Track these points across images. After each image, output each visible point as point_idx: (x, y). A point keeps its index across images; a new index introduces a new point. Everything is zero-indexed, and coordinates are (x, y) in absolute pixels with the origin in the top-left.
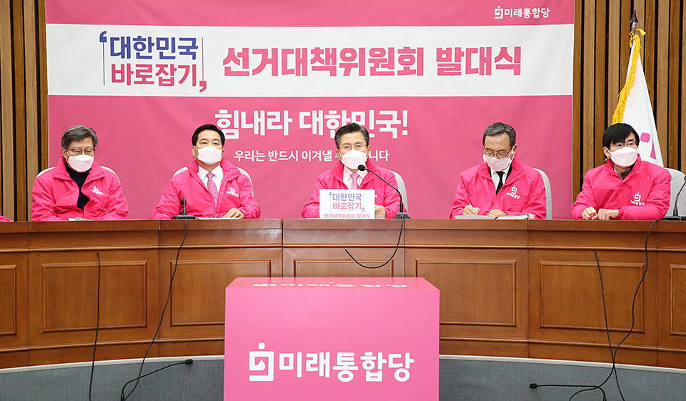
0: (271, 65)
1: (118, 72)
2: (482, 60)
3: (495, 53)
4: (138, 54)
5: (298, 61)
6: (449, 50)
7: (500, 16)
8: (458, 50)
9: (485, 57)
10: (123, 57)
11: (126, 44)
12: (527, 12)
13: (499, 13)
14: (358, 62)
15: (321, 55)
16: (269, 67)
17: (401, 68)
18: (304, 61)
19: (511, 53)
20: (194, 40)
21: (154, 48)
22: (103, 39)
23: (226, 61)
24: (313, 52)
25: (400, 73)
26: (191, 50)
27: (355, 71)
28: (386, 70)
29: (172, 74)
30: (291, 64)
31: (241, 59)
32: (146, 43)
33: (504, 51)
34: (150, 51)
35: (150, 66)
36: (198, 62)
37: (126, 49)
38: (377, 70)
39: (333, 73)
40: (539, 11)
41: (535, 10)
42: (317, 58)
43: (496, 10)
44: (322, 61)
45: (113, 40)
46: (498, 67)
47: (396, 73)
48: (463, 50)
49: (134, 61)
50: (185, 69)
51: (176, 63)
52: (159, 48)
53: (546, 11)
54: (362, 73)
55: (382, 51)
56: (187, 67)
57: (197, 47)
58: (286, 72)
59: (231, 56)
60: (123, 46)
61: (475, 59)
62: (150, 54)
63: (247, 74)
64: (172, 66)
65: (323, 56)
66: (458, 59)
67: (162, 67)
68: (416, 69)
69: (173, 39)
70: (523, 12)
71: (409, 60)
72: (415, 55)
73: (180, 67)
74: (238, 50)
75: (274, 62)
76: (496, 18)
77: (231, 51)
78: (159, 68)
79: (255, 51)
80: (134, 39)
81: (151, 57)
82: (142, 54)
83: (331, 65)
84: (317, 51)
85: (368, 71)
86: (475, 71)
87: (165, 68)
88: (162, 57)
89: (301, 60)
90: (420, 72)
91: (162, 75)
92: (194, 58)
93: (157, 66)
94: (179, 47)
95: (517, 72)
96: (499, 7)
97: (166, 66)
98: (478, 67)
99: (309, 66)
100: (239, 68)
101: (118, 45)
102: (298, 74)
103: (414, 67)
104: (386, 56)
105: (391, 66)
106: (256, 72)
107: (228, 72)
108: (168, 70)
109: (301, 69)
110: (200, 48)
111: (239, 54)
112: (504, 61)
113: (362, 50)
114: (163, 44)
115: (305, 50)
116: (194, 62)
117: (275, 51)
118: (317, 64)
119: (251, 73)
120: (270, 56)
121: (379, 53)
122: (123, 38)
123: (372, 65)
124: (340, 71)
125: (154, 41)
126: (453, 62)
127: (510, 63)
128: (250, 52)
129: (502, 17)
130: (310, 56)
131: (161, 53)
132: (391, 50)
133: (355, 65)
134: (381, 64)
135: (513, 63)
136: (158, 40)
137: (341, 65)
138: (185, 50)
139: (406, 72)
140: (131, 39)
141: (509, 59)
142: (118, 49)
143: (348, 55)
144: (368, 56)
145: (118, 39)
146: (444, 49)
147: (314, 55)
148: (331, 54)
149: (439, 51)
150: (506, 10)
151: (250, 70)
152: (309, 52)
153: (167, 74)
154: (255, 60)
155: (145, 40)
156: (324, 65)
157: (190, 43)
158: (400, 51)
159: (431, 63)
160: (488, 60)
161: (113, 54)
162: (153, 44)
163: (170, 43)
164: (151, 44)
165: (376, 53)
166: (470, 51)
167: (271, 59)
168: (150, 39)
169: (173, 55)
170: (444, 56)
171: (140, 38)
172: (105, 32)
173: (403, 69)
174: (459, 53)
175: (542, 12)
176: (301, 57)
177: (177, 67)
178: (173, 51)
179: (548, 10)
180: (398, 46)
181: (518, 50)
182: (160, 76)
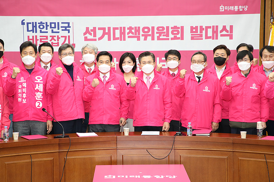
0: (107, 35)
1: (31, 39)
2: (213, 32)
3: (220, 28)
4: (41, 31)
5: (121, 33)
6: (197, 27)
7: (222, 10)
8: (201, 27)
9: (215, 30)
10: (33, 32)
11: (34, 26)
12: (236, 8)
13: (222, 8)
14: (151, 34)
15: (132, 30)
16: (106, 36)
17: (173, 36)
18: (124, 33)
19: (228, 28)
20: (69, 23)
21: (49, 27)
22: (23, 23)
23: (85, 34)
24: (128, 29)
25: (172, 39)
26: (67, 29)
27: (149, 38)
28: (165, 37)
29: (58, 40)
30: (118, 35)
31: (92, 33)
32: (45, 25)
33: (224, 27)
34: (47, 29)
35: (47, 37)
36: (71, 34)
37: (34, 28)
38: (161, 37)
39: (139, 39)
40: (242, 7)
41: (240, 7)
42: (130, 32)
43: (220, 7)
44: (133, 33)
45: (28, 24)
46: (222, 35)
47: (170, 39)
48: (204, 27)
49: (39, 34)
50: (64, 38)
51: (60, 35)
52: (51, 27)
53: (246, 7)
54: (153, 39)
55: (163, 28)
56: (65, 37)
57: (70, 27)
58: (115, 39)
59: (87, 31)
60: (33, 27)
61: (210, 31)
62: (46, 31)
63: (95, 40)
64: (58, 36)
65: (133, 31)
66: (201, 32)
67: (53, 37)
68: (180, 37)
69: (58, 23)
70: (234, 8)
71: (176, 32)
72: (180, 30)
73: (62, 37)
74: (91, 28)
75: (109, 34)
76: (220, 11)
77: (87, 28)
78: (51, 38)
79: (99, 29)
80: (39, 23)
81: (47, 32)
82: (43, 30)
83: (137, 35)
84: (130, 28)
85: (156, 38)
86: (210, 37)
87: (54, 38)
88: (53, 32)
89: (123, 33)
90: (182, 38)
91: (53, 41)
92: (69, 32)
93: (50, 36)
94: (62, 27)
95: (231, 38)
96: (222, 5)
97: (55, 36)
98: (212, 36)
99: (127, 36)
100: (91, 37)
101: (30, 26)
102: (121, 40)
103: (179, 36)
104: (165, 31)
105: (168, 35)
106: (100, 39)
107: (86, 39)
108: (56, 38)
109: (122, 37)
110: (72, 27)
111: (91, 30)
112: (224, 33)
113: (153, 28)
114: (53, 25)
115: (124, 28)
116: (69, 34)
117: (109, 28)
118: (131, 35)
119: (97, 39)
120: (107, 31)
121: (162, 29)
122: (33, 23)
123: (158, 35)
124: (142, 38)
125: (49, 24)
126: (199, 33)
127: (228, 34)
128: (97, 29)
129: (223, 11)
130: (127, 31)
131: (52, 30)
132: (168, 28)
133: (150, 35)
134: (162, 34)
135: (229, 33)
136: (51, 23)
137: (143, 35)
138: (64, 29)
139: (175, 38)
140: (37, 23)
141: (227, 31)
142: (30, 28)
143: (146, 30)
144: (156, 31)
145: (30, 23)
146: (194, 27)
147: (129, 30)
148: (137, 30)
149: (192, 28)
150: (225, 7)
151: (97, 38)
152: (126, 29)
153: (55, 40)
154: (99, 33)
155: (44, 23)
156: (134, 35)
157: (66, 25)
158: (172, 28)
159: (187, 34)
160: (216, 32)
161: (28, 31)
162: (48, 26)
163: (56, 25)
164: (47, 26)
165: (160, 29)
166: (207, 28)
167: (107, 33)
168: (46, 23)
169: (58, 31)
170: (194, 30)
171: (41, 23)
172: (24, 20)
173: (173, 37)
174: (202, 28)
175: (244, 8)
176: (122, 31)
177: (60, 37)
178: (58, 29)
179: (247, 7)
180: (171, 25)
181: (231, 27)
182: (52, 41)
